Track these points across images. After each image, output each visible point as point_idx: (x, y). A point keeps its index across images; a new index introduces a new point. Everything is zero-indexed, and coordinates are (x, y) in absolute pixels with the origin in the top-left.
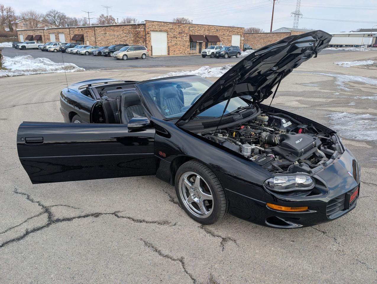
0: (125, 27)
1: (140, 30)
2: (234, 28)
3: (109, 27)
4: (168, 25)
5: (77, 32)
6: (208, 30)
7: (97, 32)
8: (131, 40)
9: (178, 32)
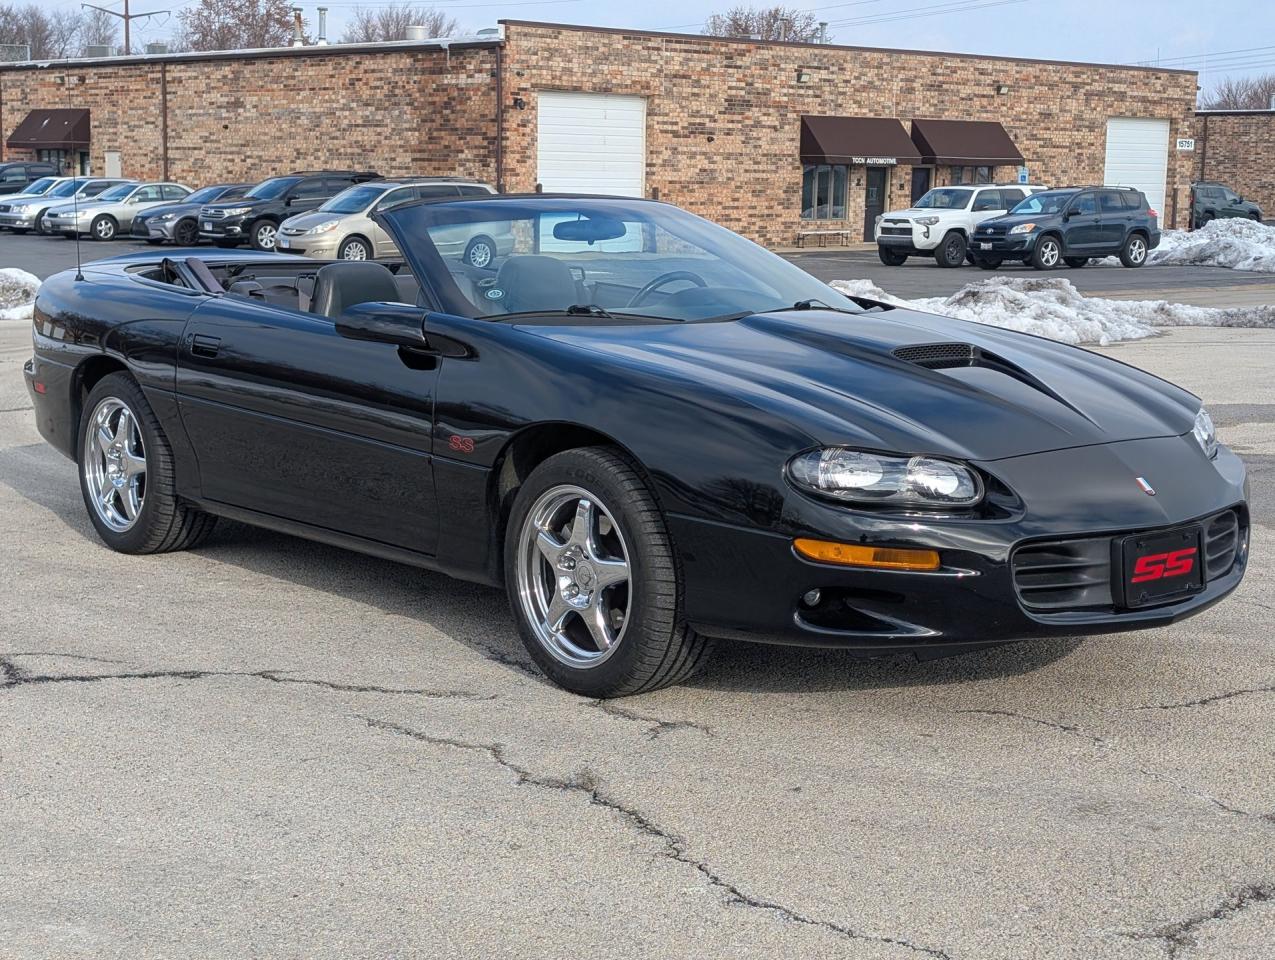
0: (369, 63)
1: (463, 79)
2: (1123, 75)
3: (260, 66)
4: (658, 49)
5: (47, 96)
6: (930, 87)
7: (180, 95)
8: (405, 148)
9: (722, 97)
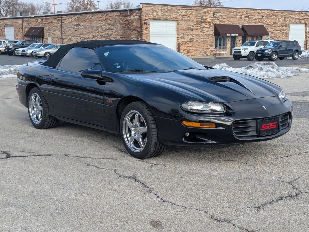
0: (110, 14)
1: (132, 18)
2: (294, 13)
3: (84, 15)
4: (179, 9)
5: (34, 24)
6: (246, 17)
7: (65, 23)
8: (119, 35)
9: (195, 20)
